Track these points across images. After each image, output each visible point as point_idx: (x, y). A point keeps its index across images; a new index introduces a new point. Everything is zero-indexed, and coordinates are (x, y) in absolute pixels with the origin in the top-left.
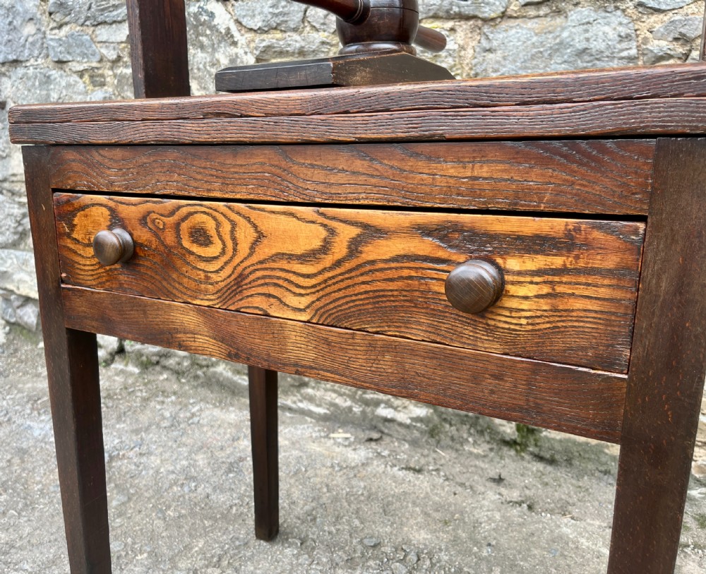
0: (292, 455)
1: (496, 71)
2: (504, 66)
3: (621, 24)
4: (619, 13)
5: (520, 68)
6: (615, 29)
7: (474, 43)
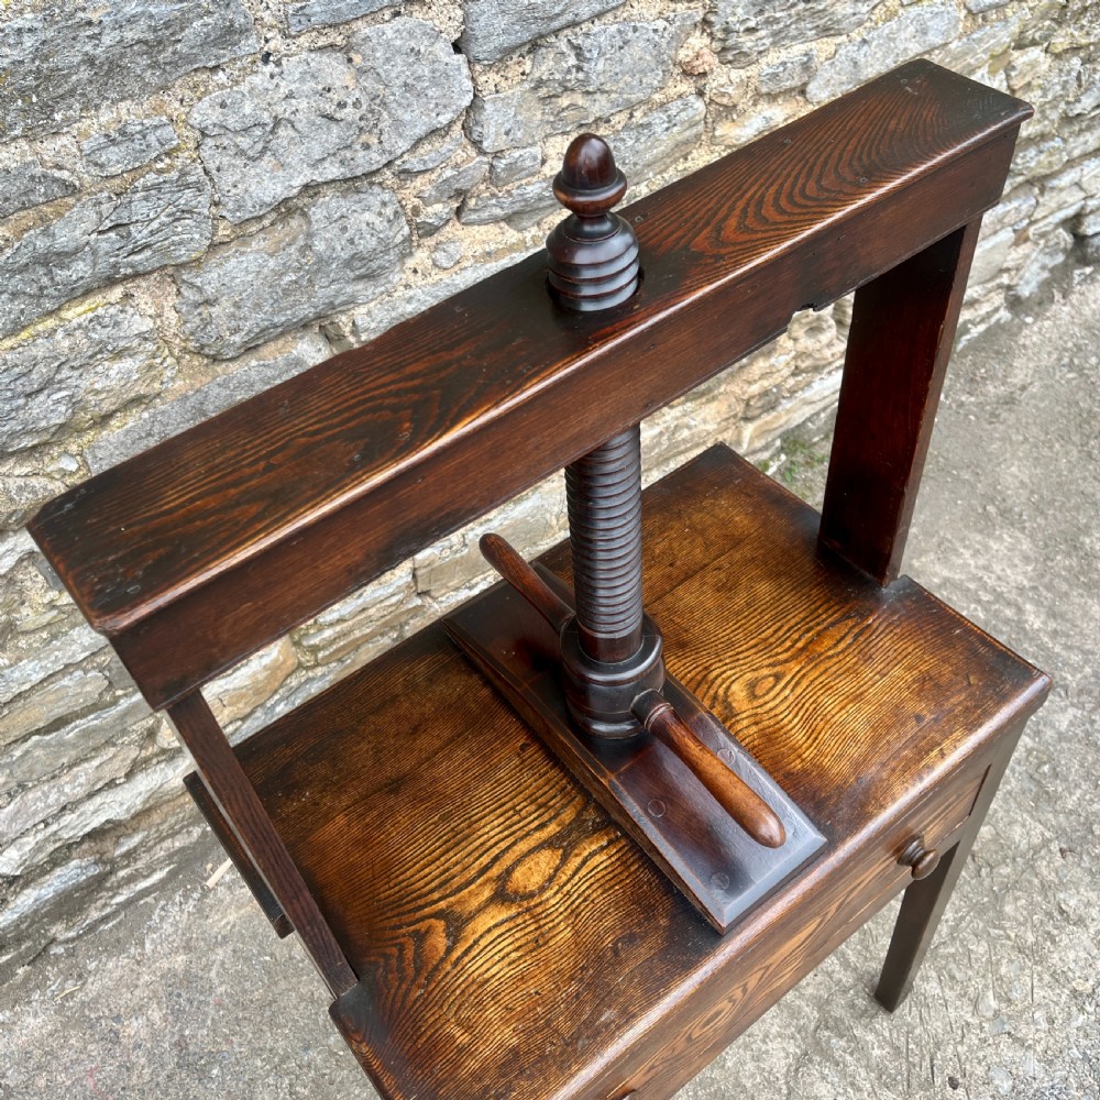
0: (223, 963)
1: (236, 331)
2: (246, 319)
3: (384, 204)
4: (376, 189)
5: (273, 314)
6: (380, 214)
7: (172, 300)
